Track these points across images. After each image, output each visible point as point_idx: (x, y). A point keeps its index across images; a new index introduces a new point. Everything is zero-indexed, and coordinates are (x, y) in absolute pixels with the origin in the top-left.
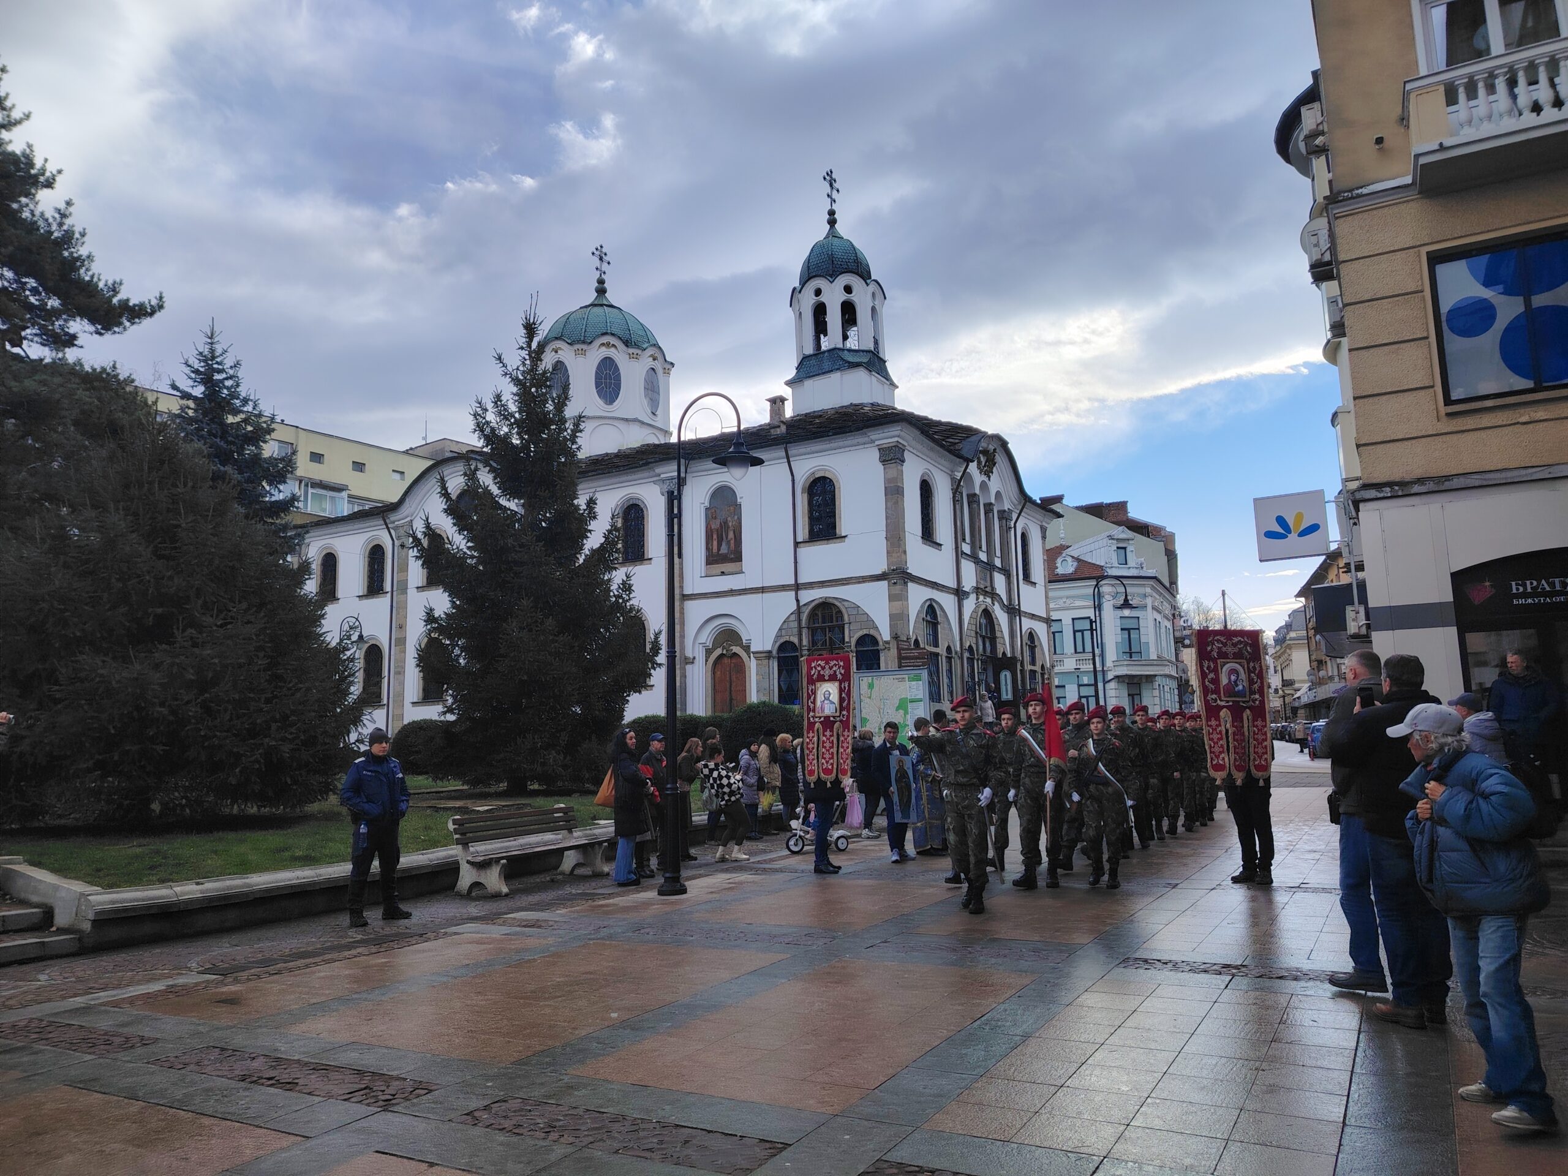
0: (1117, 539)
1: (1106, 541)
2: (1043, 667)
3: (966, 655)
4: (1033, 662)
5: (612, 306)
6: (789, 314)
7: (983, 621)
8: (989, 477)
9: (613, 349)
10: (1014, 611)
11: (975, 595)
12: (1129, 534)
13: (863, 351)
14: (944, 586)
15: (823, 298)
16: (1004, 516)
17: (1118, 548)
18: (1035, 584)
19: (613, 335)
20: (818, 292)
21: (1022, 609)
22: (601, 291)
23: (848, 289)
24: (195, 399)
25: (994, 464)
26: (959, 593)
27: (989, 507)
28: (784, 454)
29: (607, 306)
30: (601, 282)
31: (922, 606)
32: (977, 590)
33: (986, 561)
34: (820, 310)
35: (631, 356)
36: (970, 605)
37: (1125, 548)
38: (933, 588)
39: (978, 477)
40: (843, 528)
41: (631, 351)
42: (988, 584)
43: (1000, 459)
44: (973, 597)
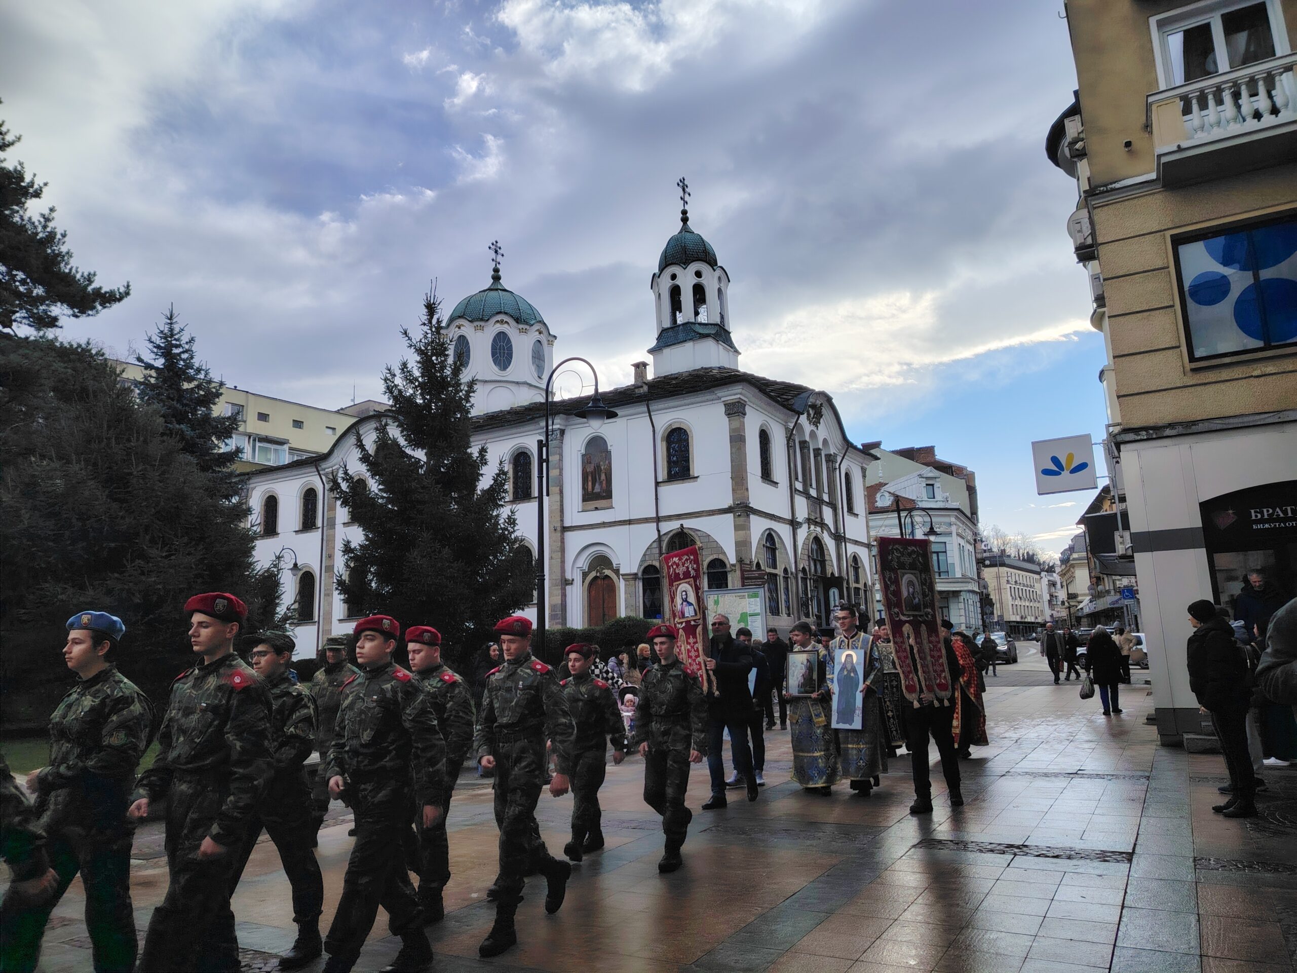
0: (926, 478)
1: (917, 479)
2: (865, 584)
3: (800, 575)
4: (857, 581)
5: (505, 290)
6: (651, 296)
7: (815, 547)
8: (817, 427)
9: (506, 325)
10: (839, 538)
11: (807, 525)
12: (936, 473)
13: (711, 324)
14: (780, 518)
15: (678, 282)
16: (830, 459)
17: (927, 485)
18: (857, 515)
19: (506, 313)
20: (674, 277)
21: (847, 536)
22: (496, 278)
23: (698, 274)
24: (157, 369)
25: (822, 416)
26: (794, 524)
27: (817, 452)
28: (646, 409)
29: (501, 290)
30: (496, 270)
31: (762, 535)
32: (809, 521)
33: (815, 496)
34: (675, 292)
35: (521, 331)
36: (803, 533)
37: (933, 485)
38: (771, 519)
39: (807, 427)
40: (695, 469)
41: (521, 326)
42: (818, 515)
43: (826, 411)
44: (805, 526)
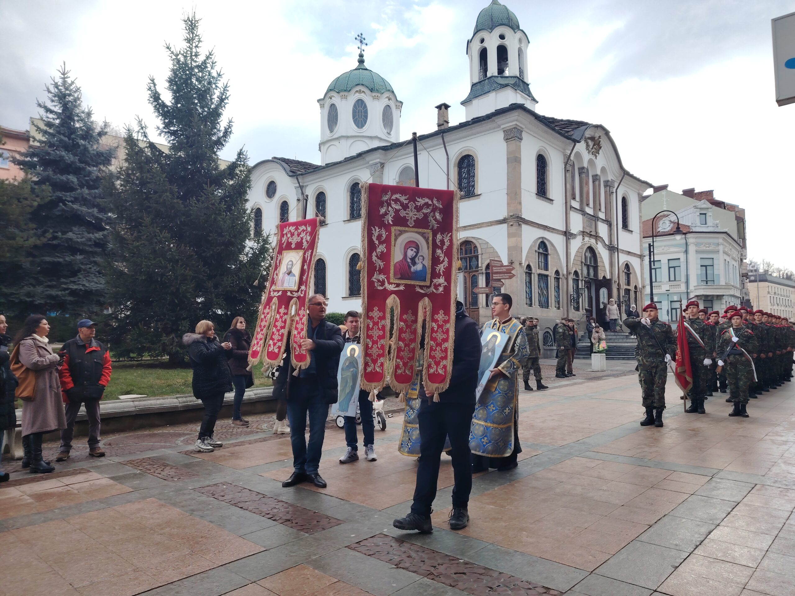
0: (700, 208)
1: (693, 210)
2: (636, 287)
3: (572, 277)
4: (628, 284)
5: (366, 69)
7: (589, 255)
8: (596, 156)
9: (363, 94)
10: (612, 249)
11: (581, 237)
12: (709, 205)
13: (511, 77)
14: (554, 229)
15: (485, 44)
16: (608, 184)
17: (700, 214)
18: (632, 231)
19: (362, 85)
20: (482, 41)
21: (619, 248)
22: (361, 61)
23: (502, 37)
25: (600, 148)
26: (567, 235)
27: (596, 178)
28: (441, 141)
29: (362, 69)
30: (361, 56)
31: (535, 242)
32: (583, 233)
33: (593, 214)
34: (483, 54)
35: (374, 98)
36: (576, 244)
37: (705, 214)
38: (545, 230)
39: (586, 157)
40: (479, 190)
41: (374, 94)
42: (593, 230)
43: (604, 142)
44: (580, 238)
